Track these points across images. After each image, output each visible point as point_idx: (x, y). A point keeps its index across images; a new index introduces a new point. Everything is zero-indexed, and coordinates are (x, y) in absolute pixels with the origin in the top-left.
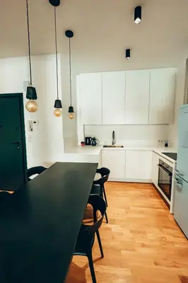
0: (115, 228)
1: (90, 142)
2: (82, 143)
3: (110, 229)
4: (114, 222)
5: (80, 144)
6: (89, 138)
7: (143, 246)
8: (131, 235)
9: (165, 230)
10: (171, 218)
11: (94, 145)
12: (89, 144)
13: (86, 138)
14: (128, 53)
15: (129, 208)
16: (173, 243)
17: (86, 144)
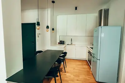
0: (67, 74)
1: (62, 43)
2: (58, 43)
3: (66, 75)
4: (68, 72)
5: (57, 43)
6: (61, 41)
7: (77, 80)
8: (74, 77)
9: (87, 76)
10: (91, 73)
11: (64, 44)
12: (61, 44)
13: (60, 41)
14: (76, 8)
15: (75, 68)
16: (89, 80)
17: (60, 43)
